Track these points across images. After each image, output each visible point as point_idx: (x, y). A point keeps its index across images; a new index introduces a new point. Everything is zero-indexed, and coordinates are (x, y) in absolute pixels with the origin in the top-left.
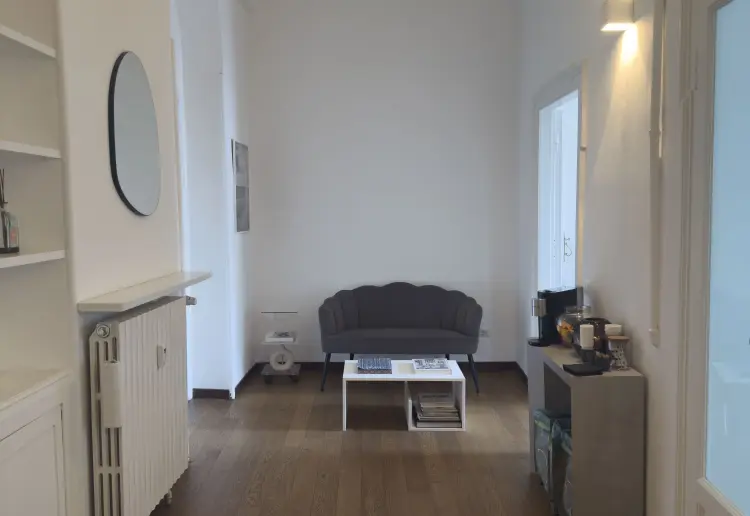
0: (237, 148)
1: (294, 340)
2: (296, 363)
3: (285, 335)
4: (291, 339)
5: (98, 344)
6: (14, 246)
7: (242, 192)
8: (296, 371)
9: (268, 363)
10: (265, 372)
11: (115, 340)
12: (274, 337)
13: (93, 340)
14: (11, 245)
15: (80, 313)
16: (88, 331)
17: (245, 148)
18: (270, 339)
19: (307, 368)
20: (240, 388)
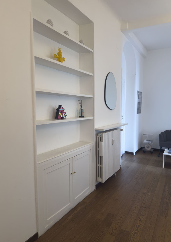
0: (139, 93)
1: (152, 142)
2: (152, 148)
3: (149, 141)
4: (151, 142)
5: (99, 138)
6: (83, 116)
7: (139, 104)
8: (152, 151)
9: (145, 147)
10: (143, 150)
11: (102, 137)
12: (146, 141)
13: (98, 137)
14: (83, 115)
15: (96, 131)
16: (97, 135)
17: (141, 93)
18: (145, 141)
19: (155, 150)
20: (136, 153)
